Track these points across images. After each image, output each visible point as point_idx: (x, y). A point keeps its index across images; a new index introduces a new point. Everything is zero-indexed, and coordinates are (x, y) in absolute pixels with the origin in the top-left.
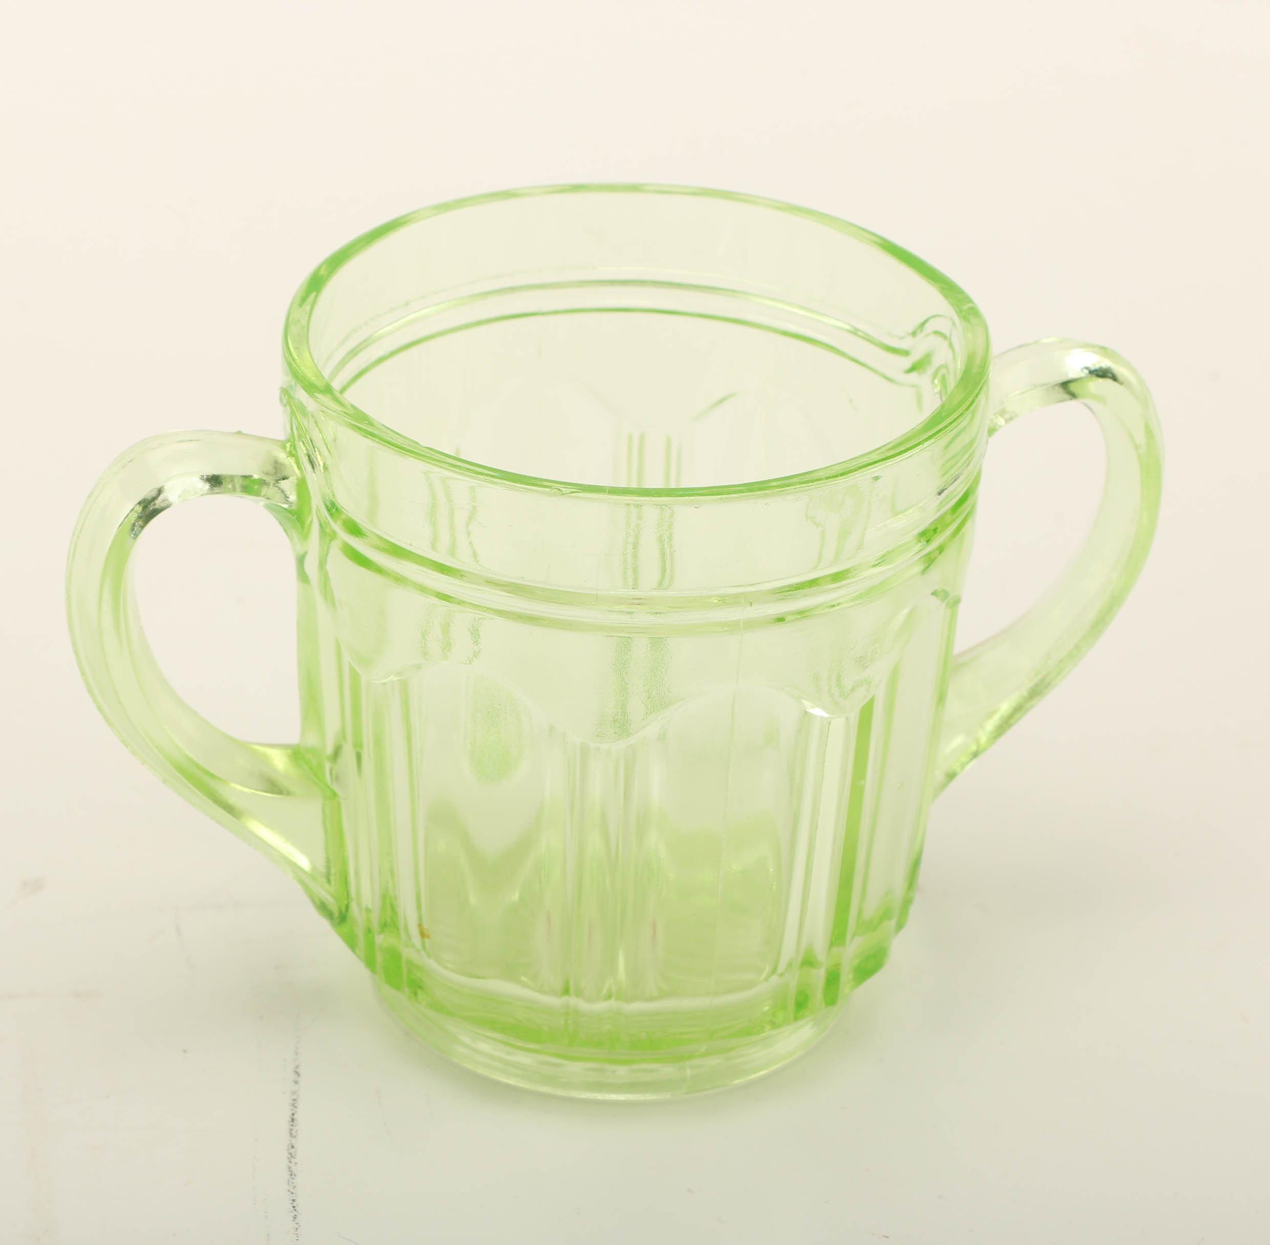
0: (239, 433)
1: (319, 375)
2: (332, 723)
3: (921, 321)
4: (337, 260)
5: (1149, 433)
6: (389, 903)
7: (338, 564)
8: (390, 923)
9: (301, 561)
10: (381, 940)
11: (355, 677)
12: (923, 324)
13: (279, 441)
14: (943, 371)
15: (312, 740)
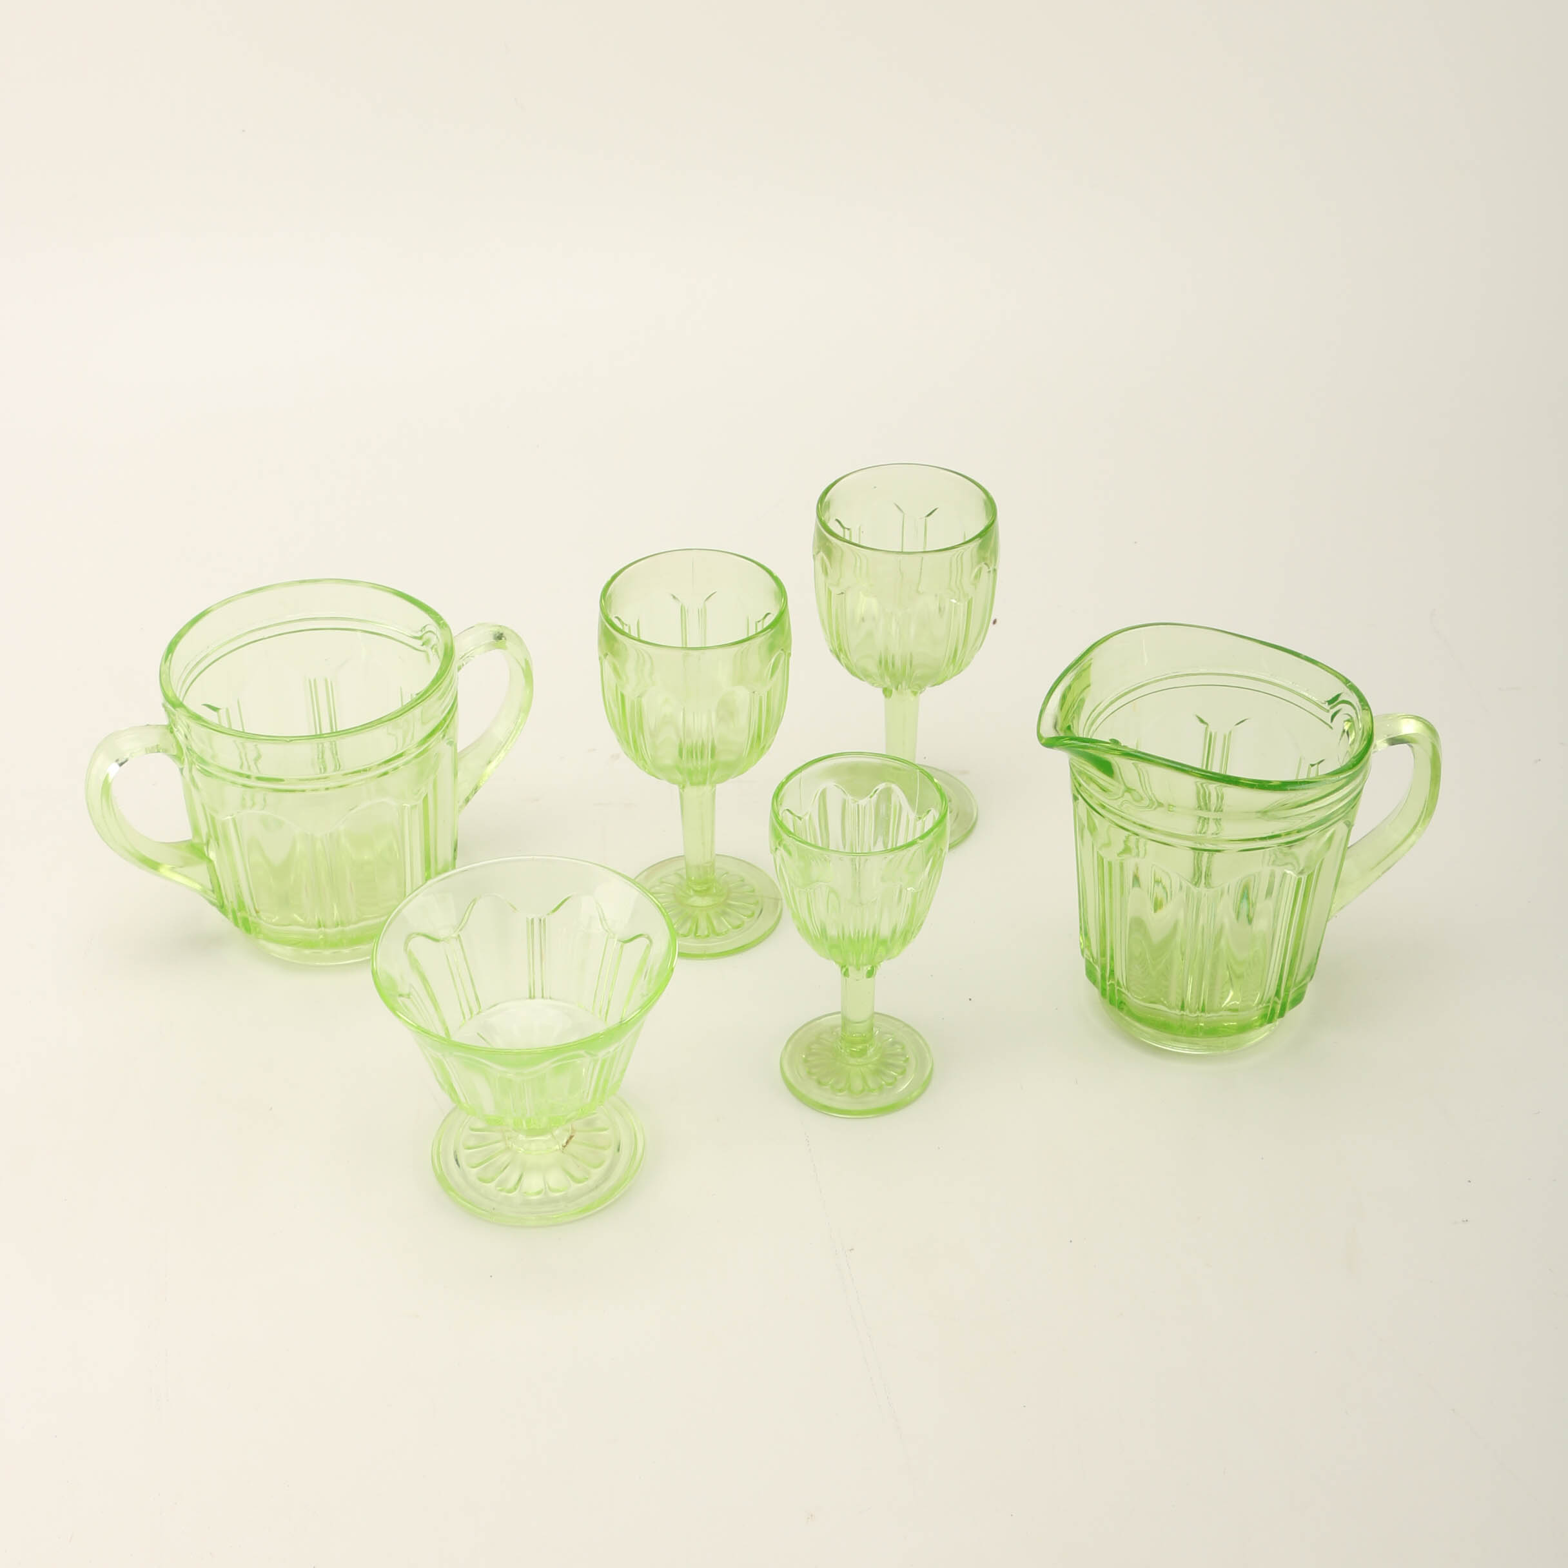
0: (148, 725)
1: (178, 699)
2: (204, 830)
3: (424, 625)
4: (179, 636)
5: (527, 663)
6: (239, 897)
7: (198, 777)
8: (242, 906)
9: (181, 770)
10: (239, 914)
11: (213, 819)
12: (425, 627)
13: (165, 726)
14: (435, 647)
15: (196, 841)
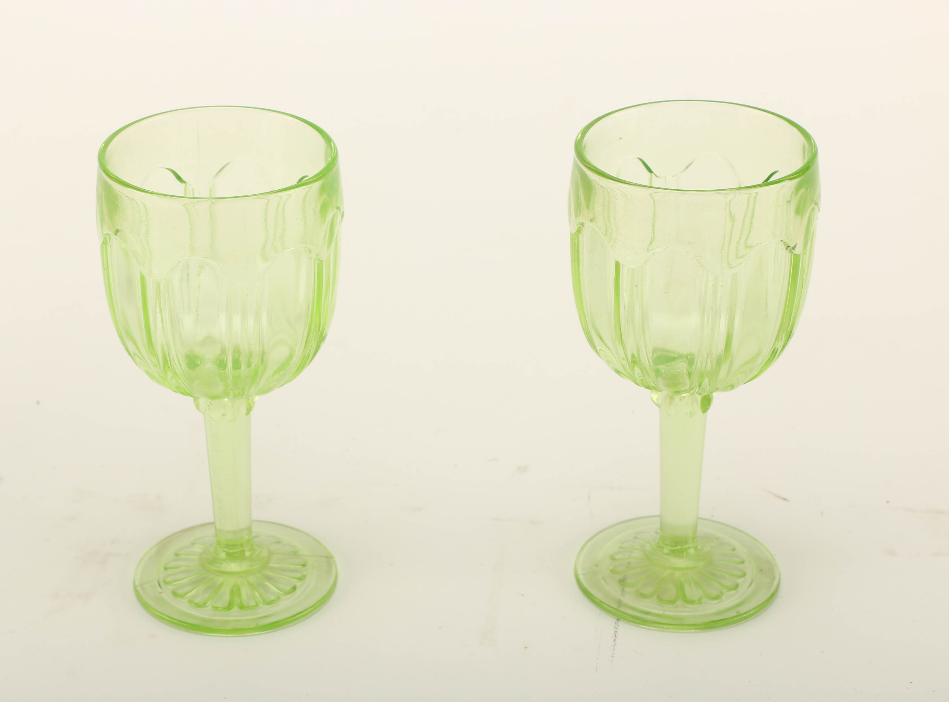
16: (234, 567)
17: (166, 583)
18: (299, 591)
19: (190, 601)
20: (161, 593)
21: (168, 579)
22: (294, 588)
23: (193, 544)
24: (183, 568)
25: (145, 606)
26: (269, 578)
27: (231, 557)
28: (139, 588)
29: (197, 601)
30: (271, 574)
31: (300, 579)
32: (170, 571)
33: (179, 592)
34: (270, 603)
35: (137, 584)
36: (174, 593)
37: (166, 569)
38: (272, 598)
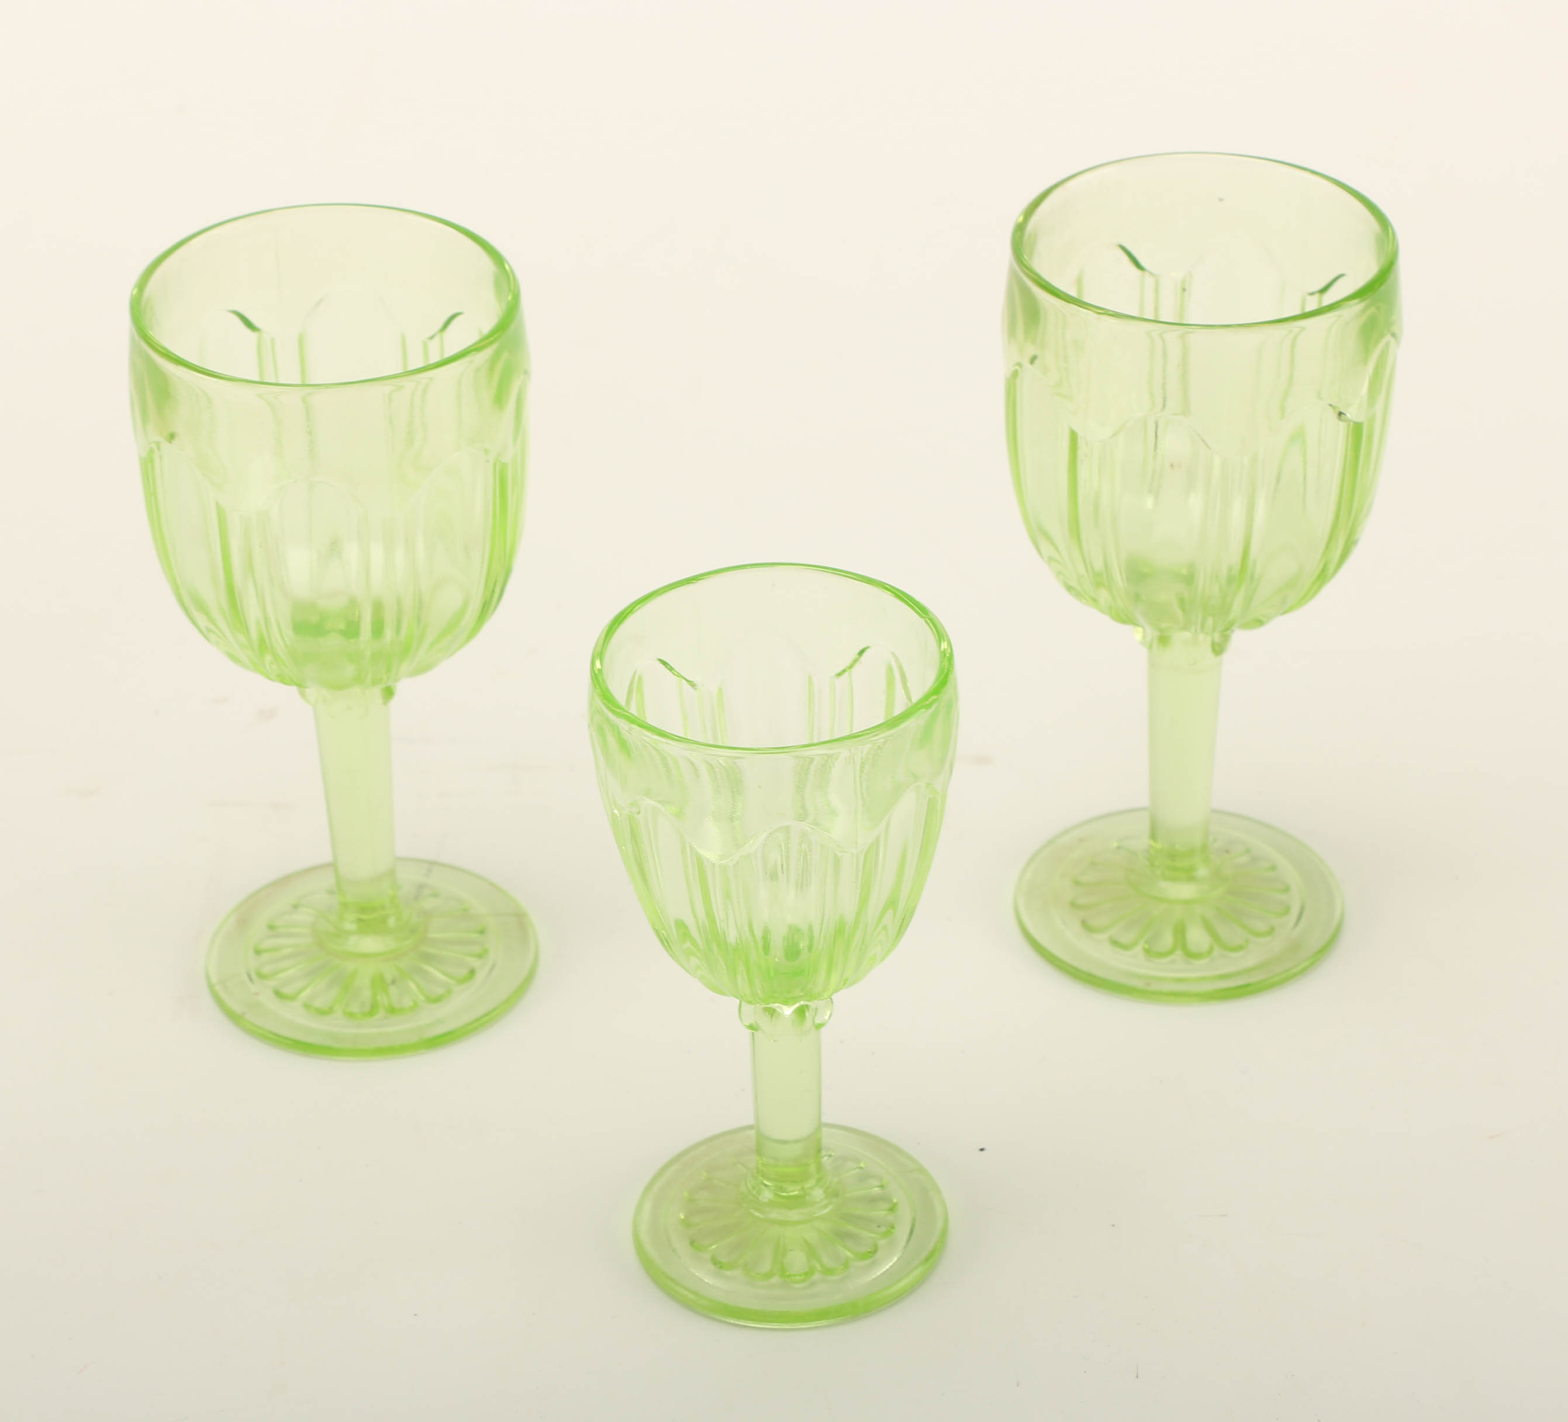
16: (370, 944)
17: (261, 976)
18: (480, 976)
19: (307, 1006)
20: (257, 994)
21: (266, 970)
22: (472, 972)
23: (296, 907)
24: (287, 951)
25: (234, 1018)
26: (428, 958)
27: (365, 927)
28: (217, 988)
29: (318, 1003)
30: (432, 951)
31: (480, 956)
32: (266, 956)
33: (286, 990)
34: (438, 1000)
35: (214, 980)
36: (278, 994)
37: (258, 952)
38: (440, 991)
